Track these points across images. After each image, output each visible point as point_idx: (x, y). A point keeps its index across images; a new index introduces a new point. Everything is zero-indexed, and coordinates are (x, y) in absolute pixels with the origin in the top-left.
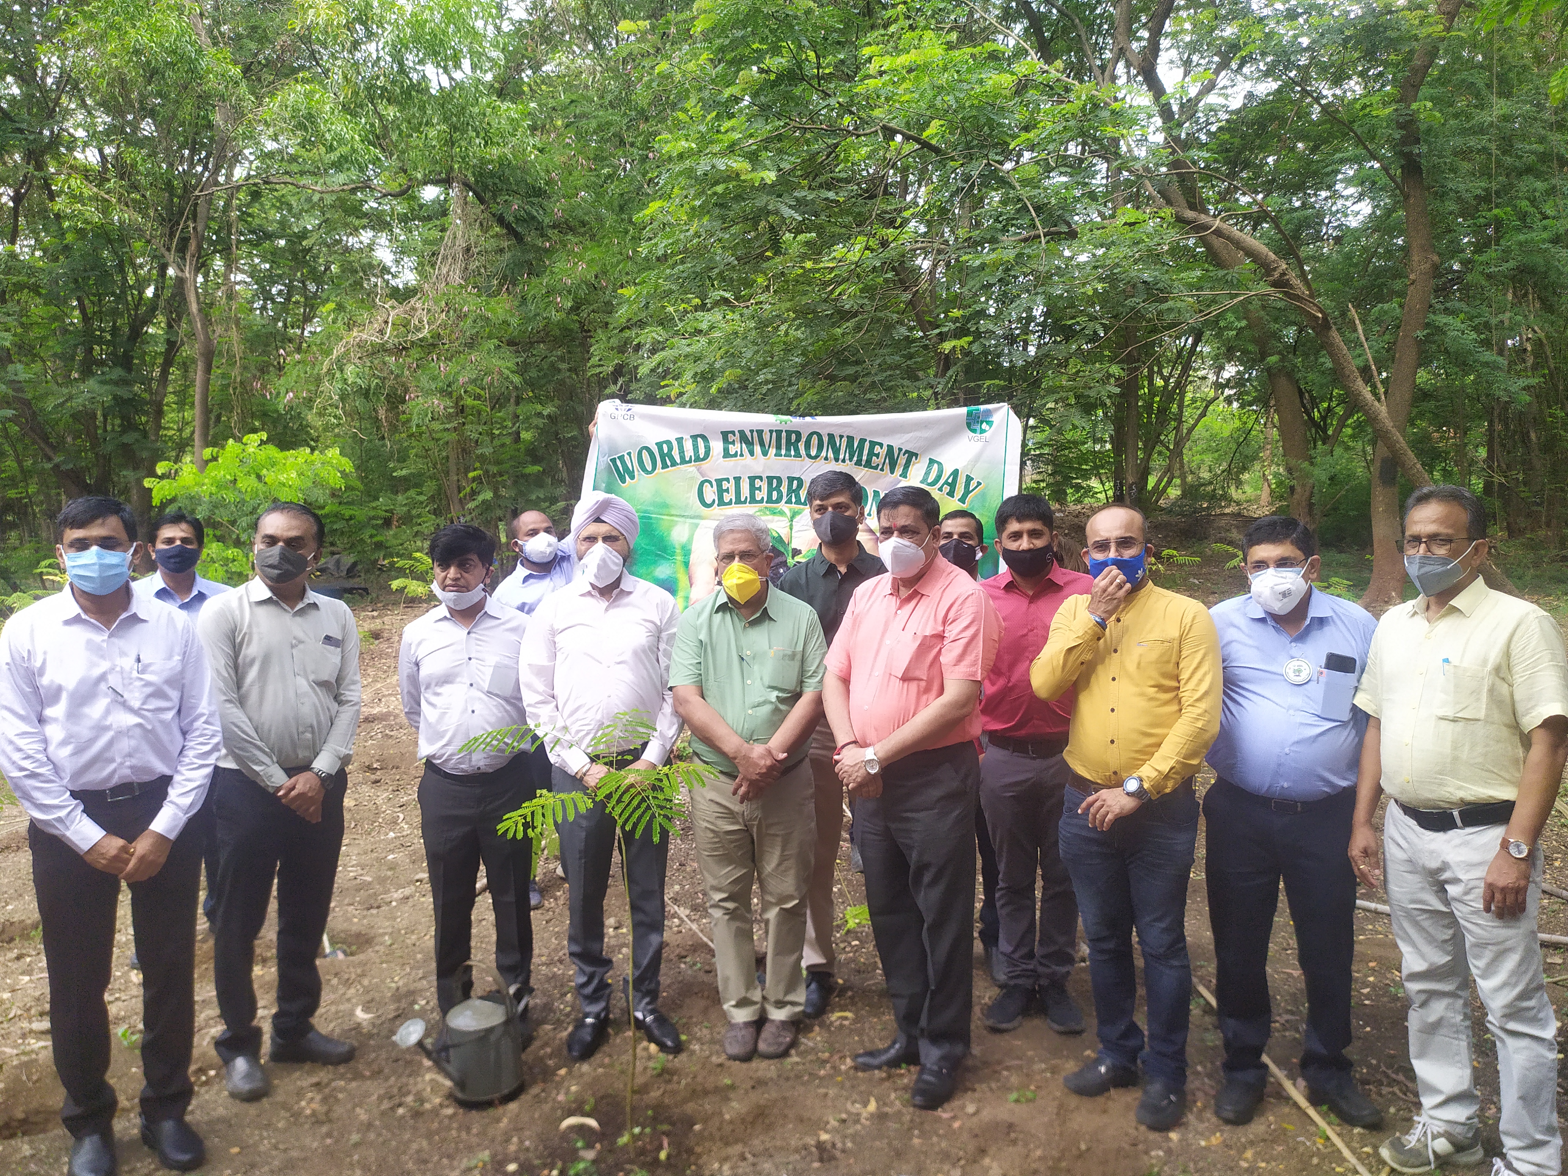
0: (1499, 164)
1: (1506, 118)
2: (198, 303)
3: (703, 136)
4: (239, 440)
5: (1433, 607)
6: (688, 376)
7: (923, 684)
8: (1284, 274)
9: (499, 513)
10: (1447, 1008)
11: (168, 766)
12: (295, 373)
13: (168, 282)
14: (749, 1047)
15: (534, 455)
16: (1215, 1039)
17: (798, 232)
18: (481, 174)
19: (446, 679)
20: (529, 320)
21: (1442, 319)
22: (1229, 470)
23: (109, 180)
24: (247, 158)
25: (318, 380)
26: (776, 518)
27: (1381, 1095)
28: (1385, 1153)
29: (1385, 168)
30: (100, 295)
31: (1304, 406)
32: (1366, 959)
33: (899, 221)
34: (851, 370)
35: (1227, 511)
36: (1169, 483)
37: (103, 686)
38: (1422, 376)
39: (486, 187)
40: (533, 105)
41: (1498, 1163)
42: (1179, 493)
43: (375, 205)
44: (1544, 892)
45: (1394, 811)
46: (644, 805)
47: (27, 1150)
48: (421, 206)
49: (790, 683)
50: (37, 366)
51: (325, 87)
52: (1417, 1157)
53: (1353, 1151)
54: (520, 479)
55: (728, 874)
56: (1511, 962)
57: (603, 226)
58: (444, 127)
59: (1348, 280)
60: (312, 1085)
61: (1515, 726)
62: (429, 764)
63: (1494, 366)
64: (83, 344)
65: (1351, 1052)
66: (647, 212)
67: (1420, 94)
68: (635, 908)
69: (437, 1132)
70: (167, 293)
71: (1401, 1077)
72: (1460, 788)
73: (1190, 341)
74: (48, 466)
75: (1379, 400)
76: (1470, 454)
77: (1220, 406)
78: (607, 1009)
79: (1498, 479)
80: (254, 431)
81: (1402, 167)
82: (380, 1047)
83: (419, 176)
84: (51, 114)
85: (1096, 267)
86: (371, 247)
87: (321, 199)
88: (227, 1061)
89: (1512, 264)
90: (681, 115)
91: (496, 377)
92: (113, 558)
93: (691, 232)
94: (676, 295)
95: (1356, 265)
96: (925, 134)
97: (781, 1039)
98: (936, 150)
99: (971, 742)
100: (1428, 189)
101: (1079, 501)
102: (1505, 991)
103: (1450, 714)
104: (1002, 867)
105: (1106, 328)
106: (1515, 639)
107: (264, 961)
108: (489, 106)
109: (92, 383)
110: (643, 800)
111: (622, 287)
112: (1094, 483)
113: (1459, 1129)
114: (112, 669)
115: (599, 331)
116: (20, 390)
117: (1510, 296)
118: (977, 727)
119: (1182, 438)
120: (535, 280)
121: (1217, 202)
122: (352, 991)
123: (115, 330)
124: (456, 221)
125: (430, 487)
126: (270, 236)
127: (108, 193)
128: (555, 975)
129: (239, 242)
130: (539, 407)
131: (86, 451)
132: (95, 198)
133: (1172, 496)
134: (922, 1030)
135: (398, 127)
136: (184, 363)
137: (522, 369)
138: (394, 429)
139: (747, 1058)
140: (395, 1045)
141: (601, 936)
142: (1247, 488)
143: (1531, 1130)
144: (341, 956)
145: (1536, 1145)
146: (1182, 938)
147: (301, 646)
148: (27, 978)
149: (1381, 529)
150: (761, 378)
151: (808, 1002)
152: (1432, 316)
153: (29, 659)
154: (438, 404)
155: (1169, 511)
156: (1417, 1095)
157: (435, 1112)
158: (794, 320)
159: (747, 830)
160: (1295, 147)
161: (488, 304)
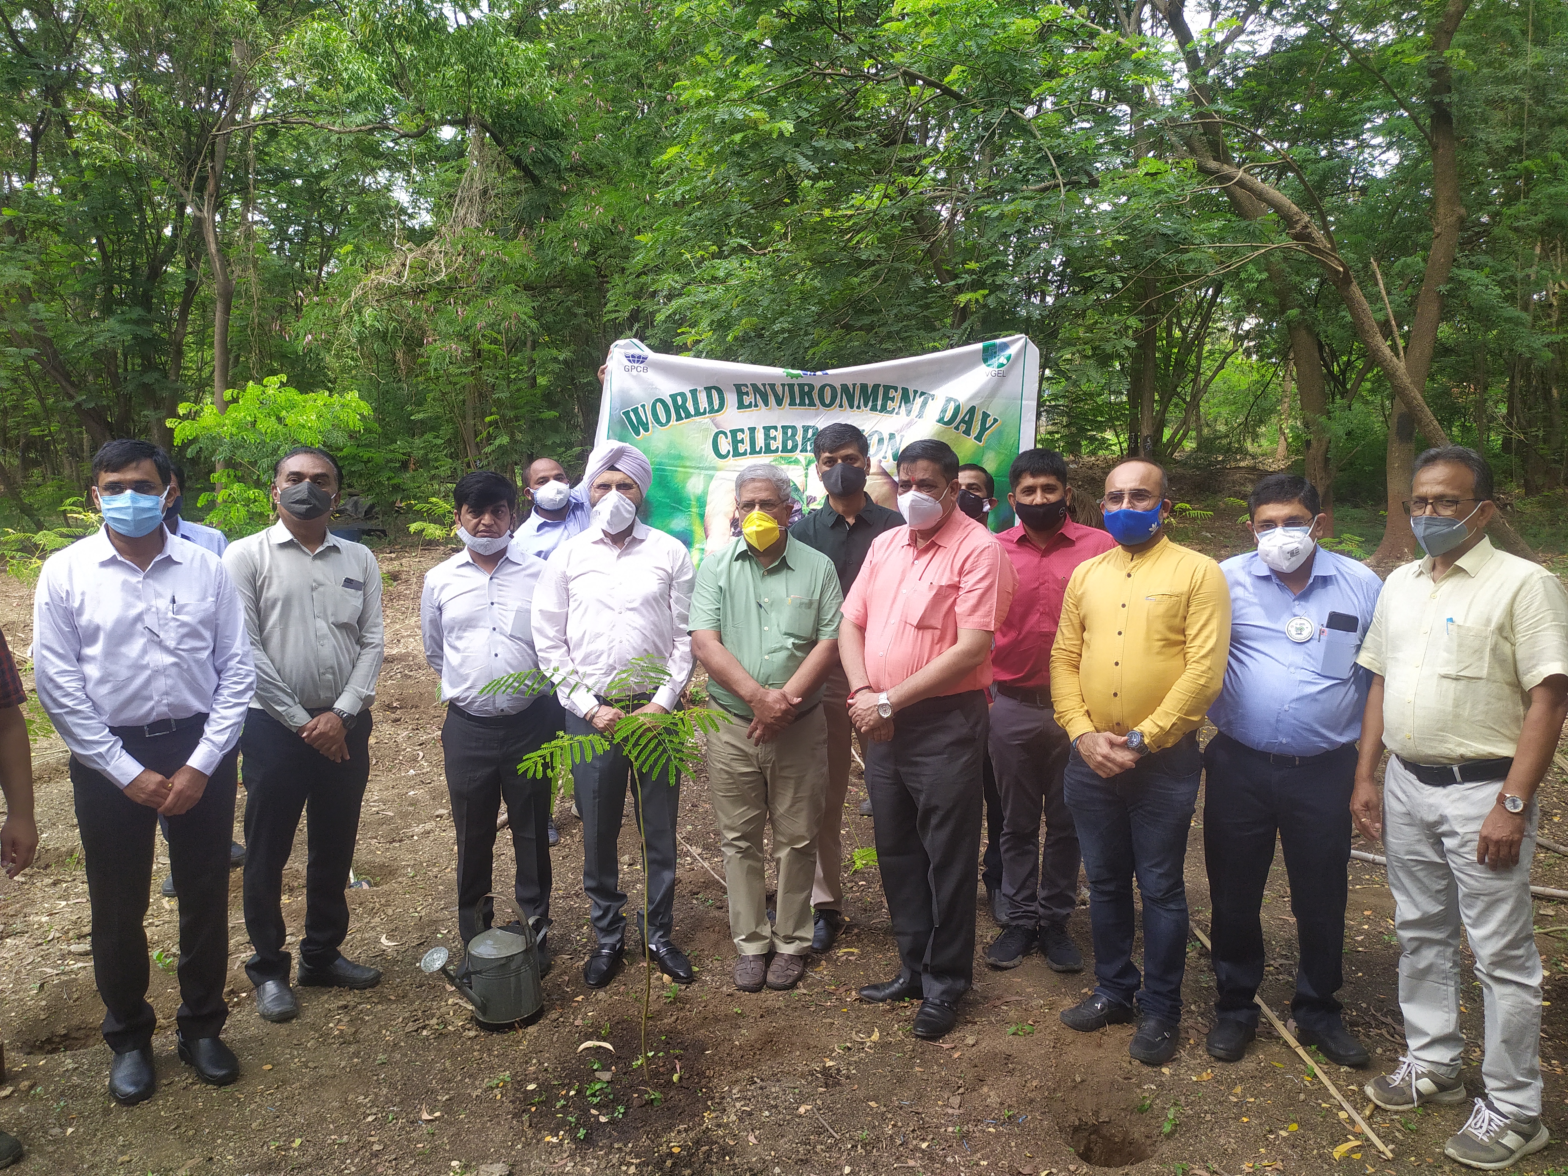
0: (1531, 114)
1: (1540, 67)
2: (217, 243)
3: (721, 81)
4: (259, 381)
5: (1439, 567)
6: (704, 324)
7: (938, 632)
8: (1306, 227)
9: (516, 457)
10: (1437, 955)
11: (204, 704)
12: (313, 315)
13: (187, 221)
14: (758, 980)
15: (549, 399)
16: (1208, 980)
17: (815, 178)
18: (498, 116)
19: (467, 624)
20: (546, 265)
21: (1465, 274)
22: (1246, 423)
23: (126, 118)
24: (263, 96)
25: (336, 324)
26: (792, 466)
27: (1369, 1037)
28: (1370, 1090)
29: (1414, 118)
30: (118, 233)
31: (1323, 359)
32: (1361, 908)
33: (918, 169)
34: (866, 320)
35: (1242, 464)
36: (1184, 436)
37: (139, 627)
38: (1444, 330)
39: (503, 129)
40: (550, 45)
41: (1480, 1103)
42: (1194, 445)
43: (391, 145)
44: (1540, 846)
45: (1394, 766)
46: (660, 749)
47: (69, 1064)
48: (438, 148)
49: (806, 629)
50: (57, 305)
51: (341, 25)
52: (1401, 1094)
53: (1339, 1088)
54: (535, 424)
55: (741, 814)
56: (1502, 912)
57: (620, 169)
58: (462, 67)
59: (1371, 233)
60: (339, 1008)
61: (1517, 684)
62: (452, 705)
63: (1517, 322)
64: (102, 283)
65: (1341, 995)
66: (665, 157)
67: (1453, 41)
68: (650, 846)
69: (461, 1053)
70: (186, 232)
71: (1389, 1020)
72: (1460, 745)
73: (1210, 292)
74: (70, 404)
75: (1397, 355)
76: (1489, 411)
77: (1239, 358)
78: (621, 940)
79: (1517, 435)
80: (274, 373)
81: (1432, 117)
82: (405, 973)
83: (437, 117)
84: (68, 49)
85: (1116, 219)
86: (388, 188)
87: (340, 139)
88: (258, 985)
89: (1541, 217)
90: (699, 59)
91: (514, 322)
92: (146, 502)
93: (709, 178)
94: (692, 242)
95: (1381, 217)
96: (946, 80)
97: (790, 972)
98: (957, 96)
99: (981, 691)
100: (1458, 139)
101: (1093, 453)
102: (1494, 940)
103: (1452, 671)
104: (1007, 814)
105: (1123, 280)
106: (1519, 599)
107: (291, 890)
108: (506, 45)
109: (111, 323)
110: (659, 744)
111: (639, 232)
112: (1109, 435)
113: (1443, 1070)
114: (148, 610)
115: (616, 276)
116: (41, 329)
117: (1538, 251)
118: (988, 677)
119: (1198, 392)
120: (552, 224)
121: (1242, 151)
122: (377, 919)
123: (134, 269)
124: (472, 163)
125: (446, 431)
126: (287, 176)
127: (125, 131)
128: (571, 908)
129: (256, 180)
130: (555, 352)
131: (106, 389)
132: (113, 135)
133: (1188, 449)
134: (926, 966)
135: (416, 67)
136: (203, 303)
137: (538, 314)
138: (410, 371)
139: (756, 989)
140: (419, 970)
141: (615, 873)
142: (1264, 443)
143: (1513, 1071)
144: (365, 886)
145: (1518, 1087)
146: (1180, 883)
147: (321, 589)
148: (64, 903)
149: (1395, 485)
150: (777, 327)
151: (816, 939)
152: (1456, 271)
153: (68, 599)
154: (456, 348)
155: (1183, 464)
156: (1403, 1037)
157: (458, 1034)
158: (810, 269)
159: (761, 773)
160: (1323, 93)
161: (505, 247)
